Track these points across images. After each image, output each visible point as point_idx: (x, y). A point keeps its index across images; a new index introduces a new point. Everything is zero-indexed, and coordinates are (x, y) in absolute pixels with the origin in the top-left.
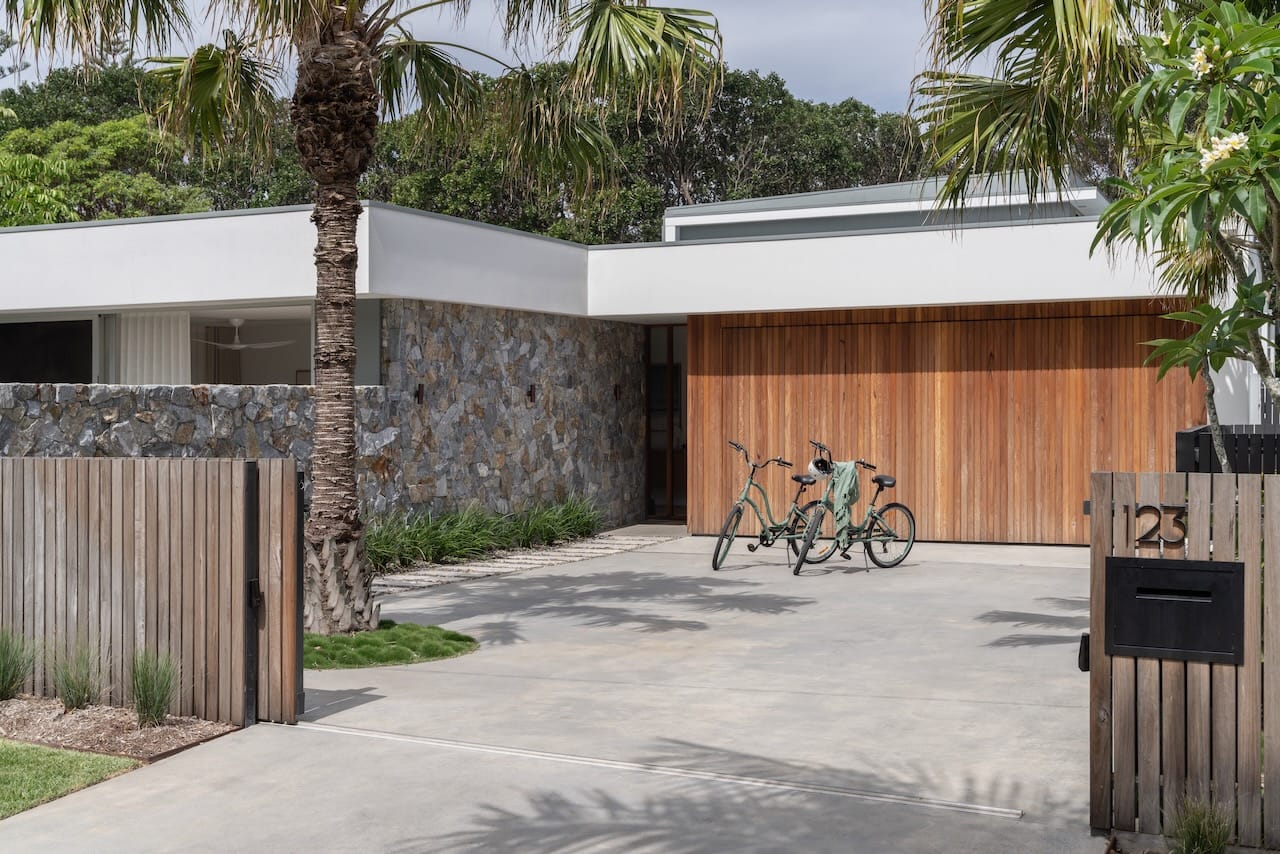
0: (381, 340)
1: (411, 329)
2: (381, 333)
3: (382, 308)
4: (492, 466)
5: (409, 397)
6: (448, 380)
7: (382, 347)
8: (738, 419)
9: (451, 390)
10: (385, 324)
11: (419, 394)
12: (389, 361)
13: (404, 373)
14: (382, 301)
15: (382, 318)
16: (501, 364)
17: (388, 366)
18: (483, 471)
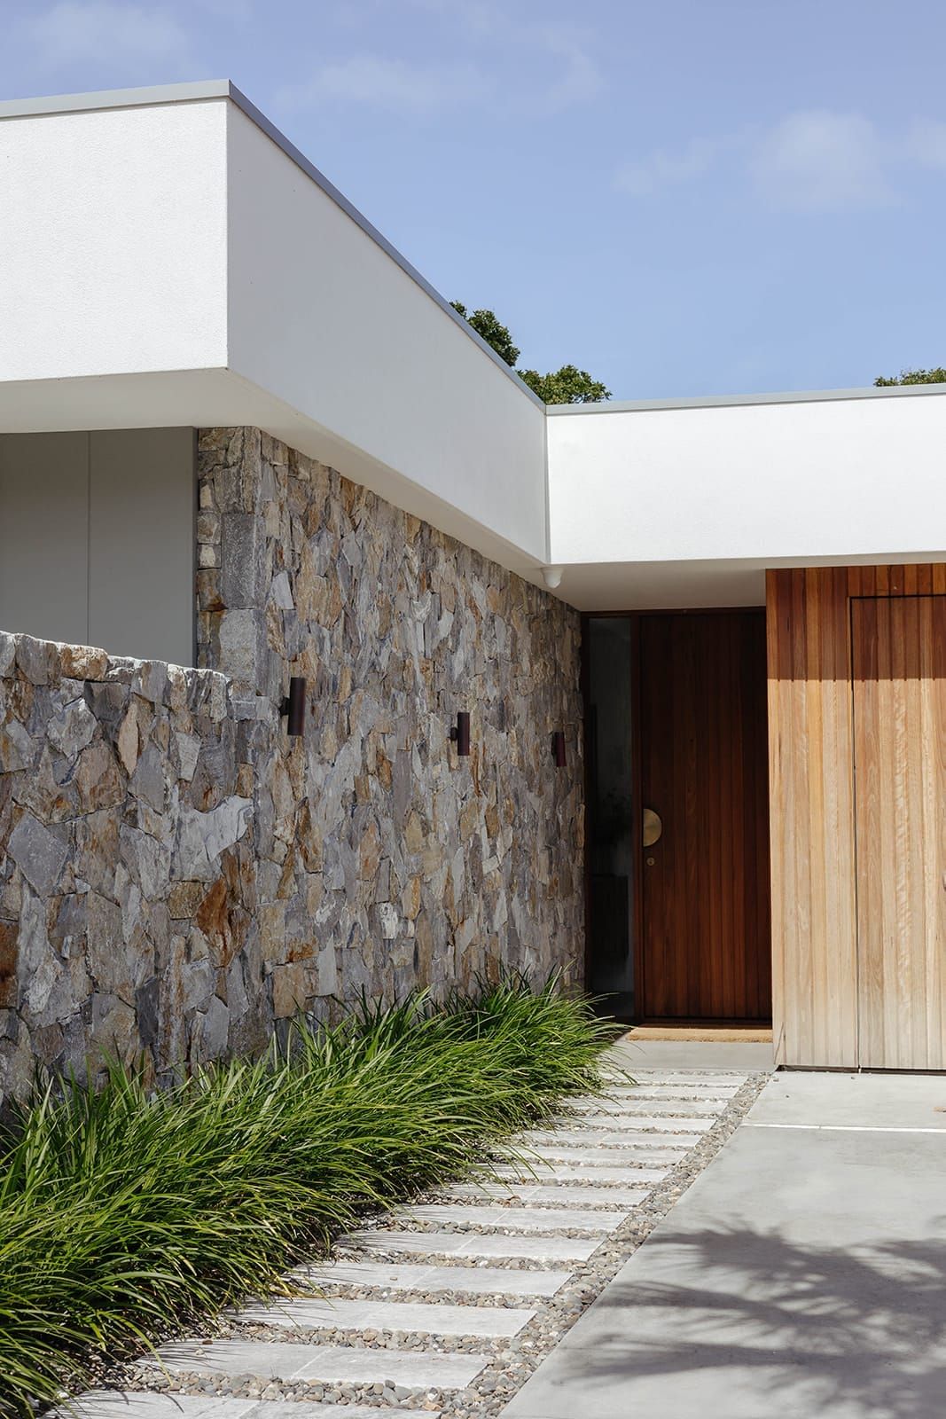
0: (198, 546)
1: (273, 525)
2: (197, 528)
3: (199, 457)
4: (404, 914)
5: (270, 714)
6: (335, 678)
7: (199, 568)
8: (894, 800)
9: (341, 707)
10: (207, 500)
11: (292, 708)
12: (218, 607)
13: (262, 642)
14: (199, 434)
15: (199, 484)
16: (415, 654)
17: (216, 625)
18: (391, 926)
